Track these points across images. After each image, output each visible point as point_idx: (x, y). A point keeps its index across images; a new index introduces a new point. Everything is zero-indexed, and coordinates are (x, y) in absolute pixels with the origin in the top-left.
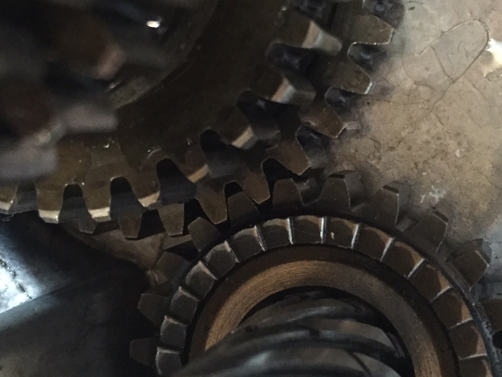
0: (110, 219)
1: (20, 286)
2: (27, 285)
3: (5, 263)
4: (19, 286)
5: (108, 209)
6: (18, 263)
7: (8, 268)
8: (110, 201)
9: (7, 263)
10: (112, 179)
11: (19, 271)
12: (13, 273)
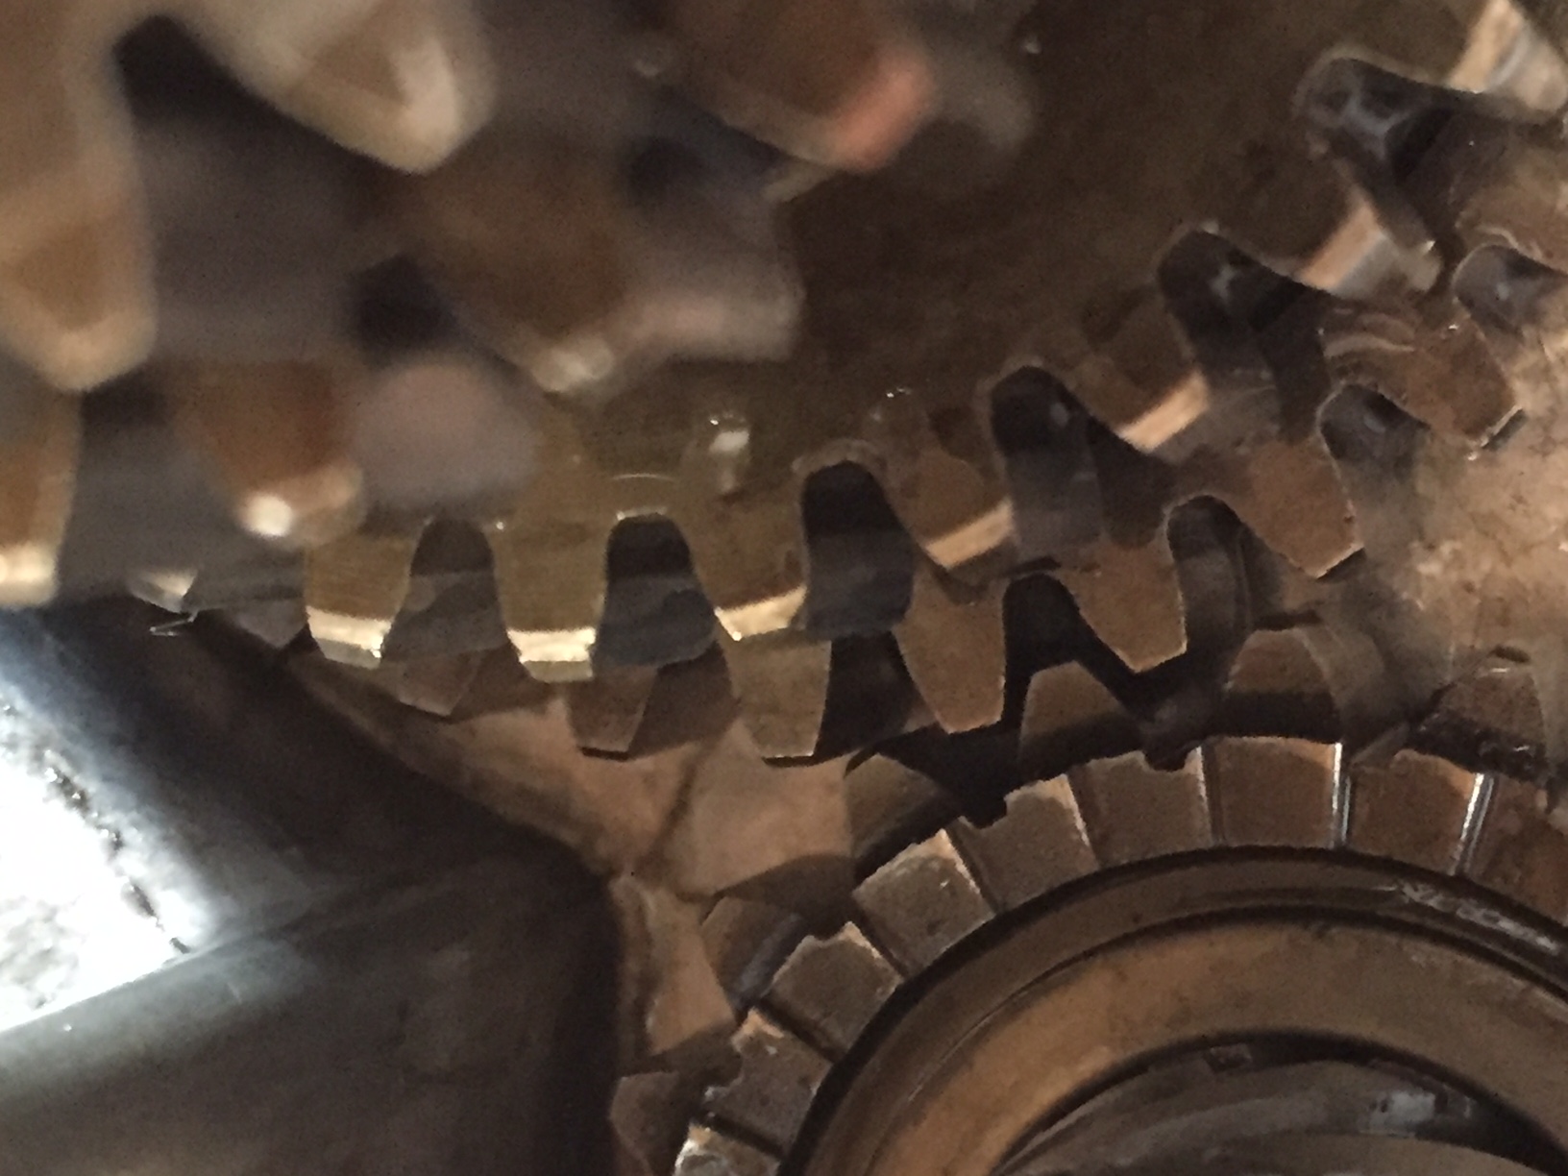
0: (589, 674)
1: (137, 889)
2: (166, 887)
3: (82, 794)
4: (132, 889)
5: (588, 636)
6: (130, 799)
7: (95, 815)
8: (599, 602)
9: (88, 796)
10: (621, 517)
11: (134, 831)
12: (114, 835)
